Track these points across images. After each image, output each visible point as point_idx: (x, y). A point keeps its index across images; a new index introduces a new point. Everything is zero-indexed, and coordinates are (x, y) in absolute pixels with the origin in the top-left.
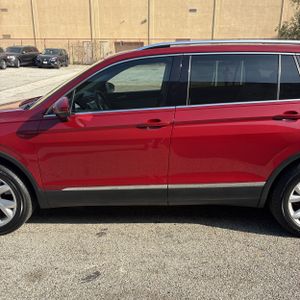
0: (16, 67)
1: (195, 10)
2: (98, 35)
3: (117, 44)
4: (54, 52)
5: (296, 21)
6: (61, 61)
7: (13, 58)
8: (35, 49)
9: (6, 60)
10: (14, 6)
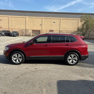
0: (4, 36)
1: (55, 23)
2: (27, 28)
3: (33, 31)
4: (15, 32)
5: (82, 27)
6: (17, 35)
7: (3, 33)
8: (10, 31)
9: (1, 34)
10: (4, 19)
